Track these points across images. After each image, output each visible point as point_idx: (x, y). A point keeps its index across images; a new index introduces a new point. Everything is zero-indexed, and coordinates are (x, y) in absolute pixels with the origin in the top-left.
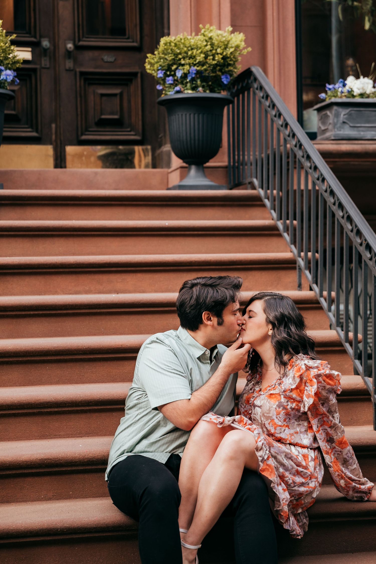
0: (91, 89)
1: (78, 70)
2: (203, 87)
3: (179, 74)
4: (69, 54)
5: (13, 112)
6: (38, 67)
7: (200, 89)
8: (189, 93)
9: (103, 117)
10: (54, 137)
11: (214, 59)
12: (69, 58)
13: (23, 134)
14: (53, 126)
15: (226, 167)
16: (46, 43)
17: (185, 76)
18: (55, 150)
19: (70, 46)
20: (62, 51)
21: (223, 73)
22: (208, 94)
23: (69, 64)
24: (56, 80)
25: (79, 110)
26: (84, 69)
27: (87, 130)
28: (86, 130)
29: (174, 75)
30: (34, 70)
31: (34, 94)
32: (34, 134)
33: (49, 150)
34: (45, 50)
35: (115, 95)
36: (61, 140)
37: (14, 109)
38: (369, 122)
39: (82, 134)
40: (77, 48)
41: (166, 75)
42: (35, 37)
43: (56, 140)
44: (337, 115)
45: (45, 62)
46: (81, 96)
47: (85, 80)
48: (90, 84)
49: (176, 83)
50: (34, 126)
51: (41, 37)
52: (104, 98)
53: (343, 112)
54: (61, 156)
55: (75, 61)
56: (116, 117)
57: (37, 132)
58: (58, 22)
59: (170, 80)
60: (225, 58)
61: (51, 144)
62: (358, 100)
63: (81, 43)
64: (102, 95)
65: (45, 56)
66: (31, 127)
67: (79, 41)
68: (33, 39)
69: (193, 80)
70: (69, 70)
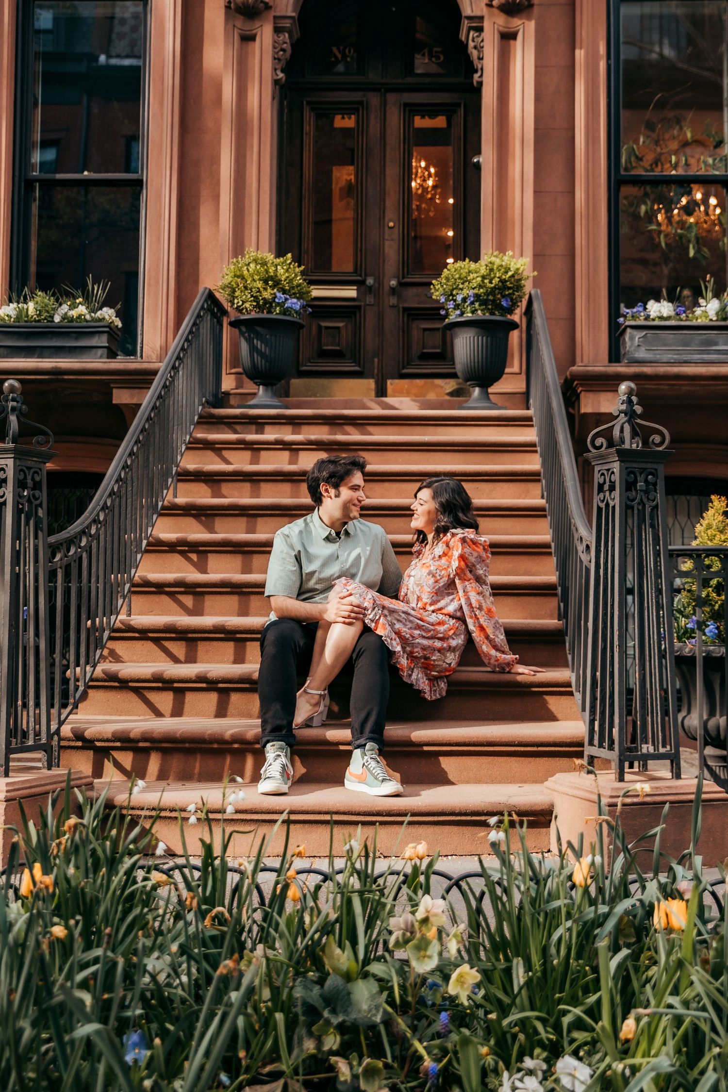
0: (415, 325)
1: (401, 306)
2: (482, 310)
3: (459, 298)
4: (393, 291)
5: (337, 348)
6: (362, 304)
7: (479, 312)
8: (469, 315)
9: (425, 351)
10: (376, 371)
11: (491, 282)
12: (394, 294)
13: (346, 369)
14: (376, 360)
15: (523, 393)
16: (370, 281)
17: (464, 300)
18: (377, 383)
19: (393, 283)
20: (386, 289)
21: (503, 296)
22: (488, 316)
23: (393, 301)
24: (380, 317)
25: (401, 344)
26: (406, 305)
27: (408, 365)
28: (408, 363)
29: (455, 301)
30: (359, 307)
31: (358, 330)
32: (357, 368)
33: (371, 383)
34: (370, 288)
35: (438, 329)
36: (382, 374)
37: (339, 345)
38: (665, 345)
39: (403, 368)
40: (401, 284)
41: (447, 300)
42: (361, 276)
43: (378, 375)
44: (632, 338)
45: (370, 299)
46: (403, 332)
47: (409, 315)
48: (413, 319)
49: (457, 307)
50: (356, 360)
51: (366, 275)
52: (427, 333)
53: (638, 335)
54: (382, 389)
55: (399, 297)
56: (438, 351)
57: (359, 366)
58: (384, 261)
59: (451, 305)
60: (503, 281)
61: (373, 378)
62: (657, 323)
63: (406, 280)
64: (425, 330)
65: (370, 293)
66: (355, 362)
67: (403, 277)
68: (359, 278)
69: (472, 303)
70: (393, 306)
